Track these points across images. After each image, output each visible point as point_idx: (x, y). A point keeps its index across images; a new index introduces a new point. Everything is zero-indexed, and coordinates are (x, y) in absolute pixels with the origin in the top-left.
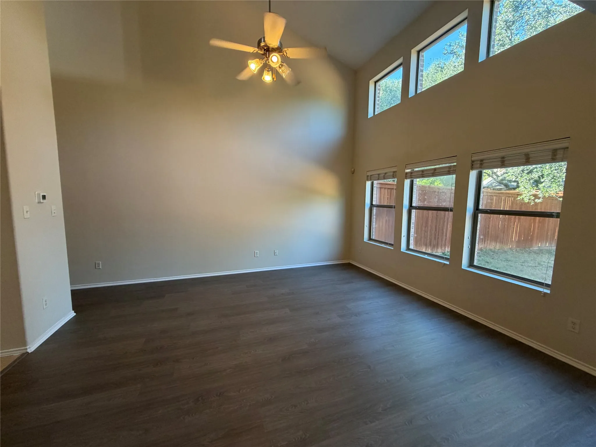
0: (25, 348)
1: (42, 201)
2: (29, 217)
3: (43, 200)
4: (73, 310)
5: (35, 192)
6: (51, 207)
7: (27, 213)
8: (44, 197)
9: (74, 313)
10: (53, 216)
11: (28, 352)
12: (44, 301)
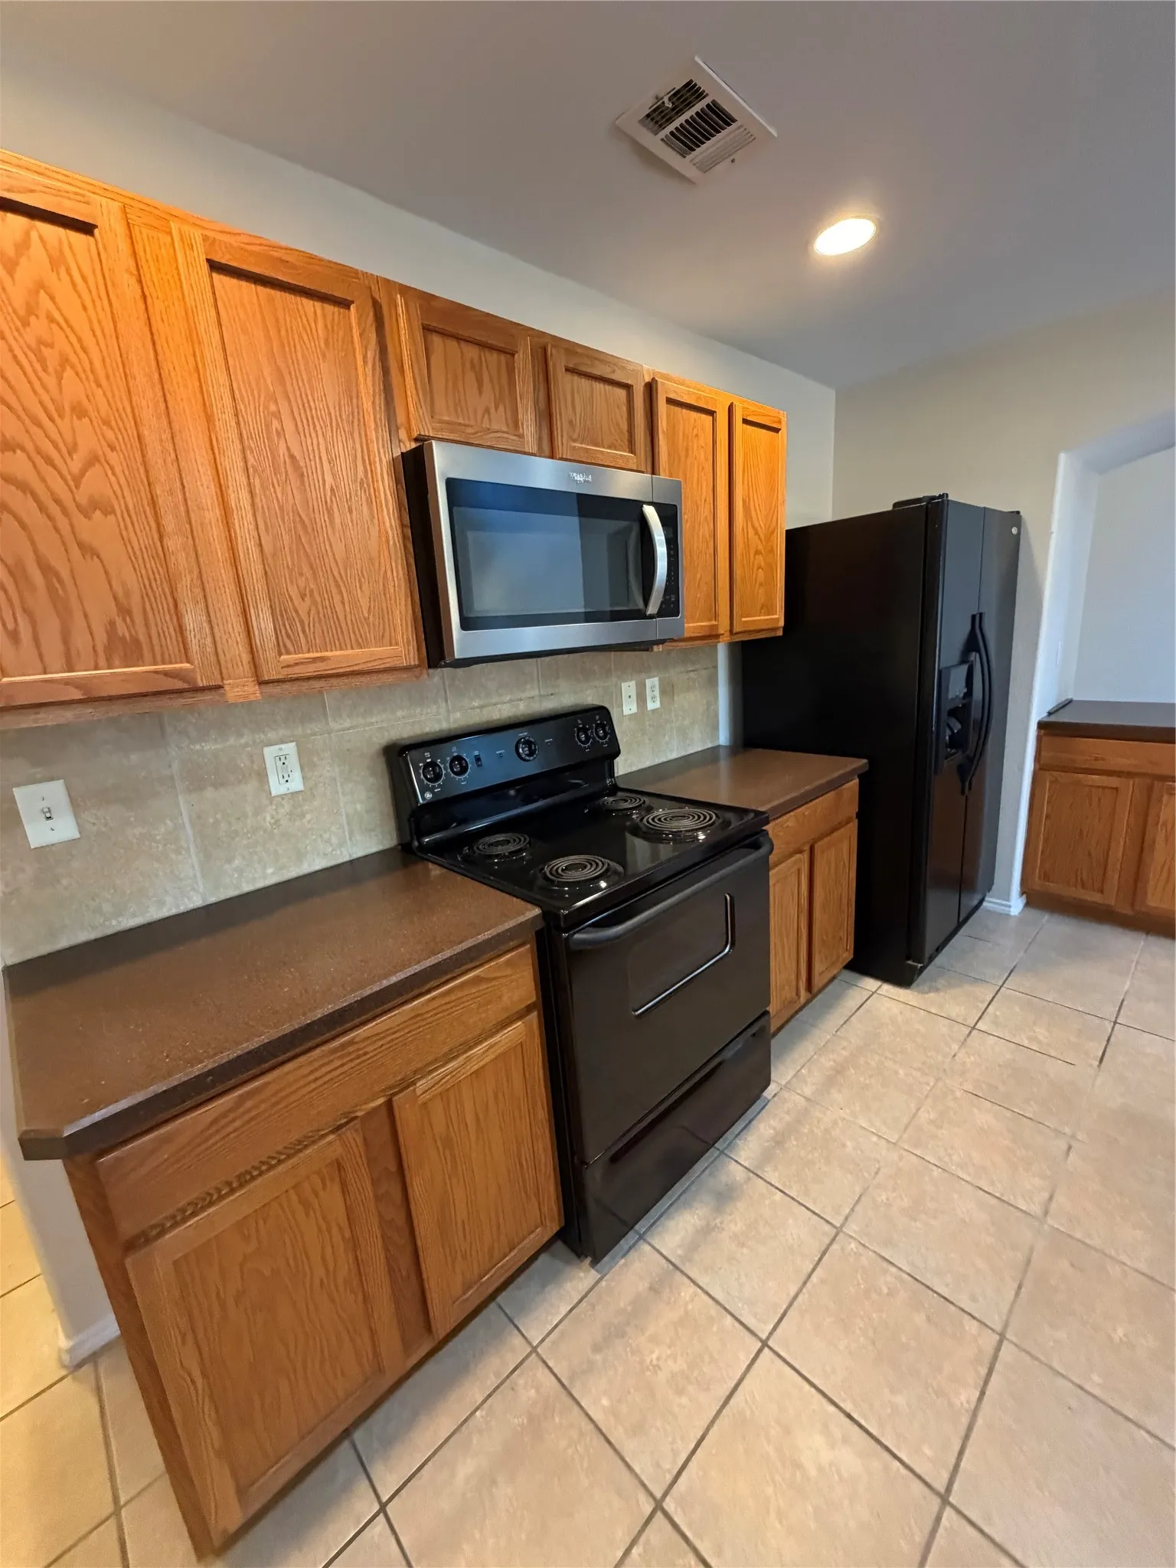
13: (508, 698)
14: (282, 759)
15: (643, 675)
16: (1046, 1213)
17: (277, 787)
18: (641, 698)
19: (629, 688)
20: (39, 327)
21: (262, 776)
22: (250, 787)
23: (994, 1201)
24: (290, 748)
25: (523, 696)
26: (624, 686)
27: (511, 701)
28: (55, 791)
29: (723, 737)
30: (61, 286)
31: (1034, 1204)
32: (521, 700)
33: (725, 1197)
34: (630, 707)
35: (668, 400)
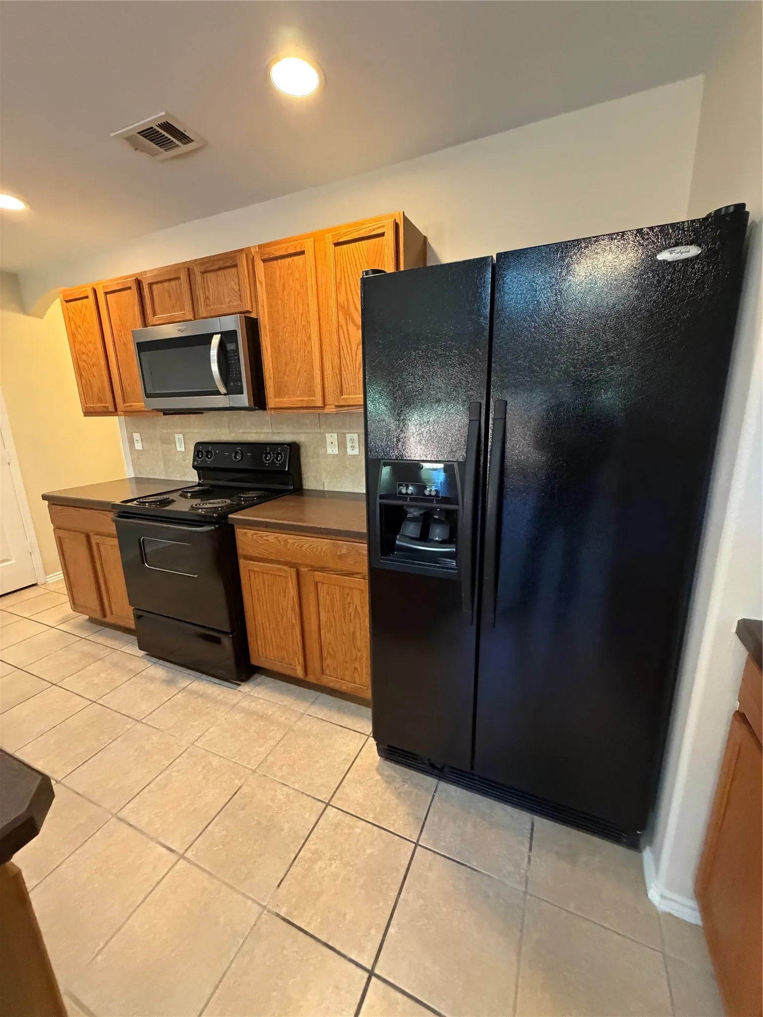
13: (255, 431)
16: (120, 819)
18: (342, 444)
19: (332, 438)
22: (173, 446)
23: (137, 790)
24: (181, 436)
25: (263, 431)
26: (328, 435)
27: (256, 433)
31: (128, 813)
32: (262, 433)
33: (170, 682)
34: (332, 450)
35: (264, 261)
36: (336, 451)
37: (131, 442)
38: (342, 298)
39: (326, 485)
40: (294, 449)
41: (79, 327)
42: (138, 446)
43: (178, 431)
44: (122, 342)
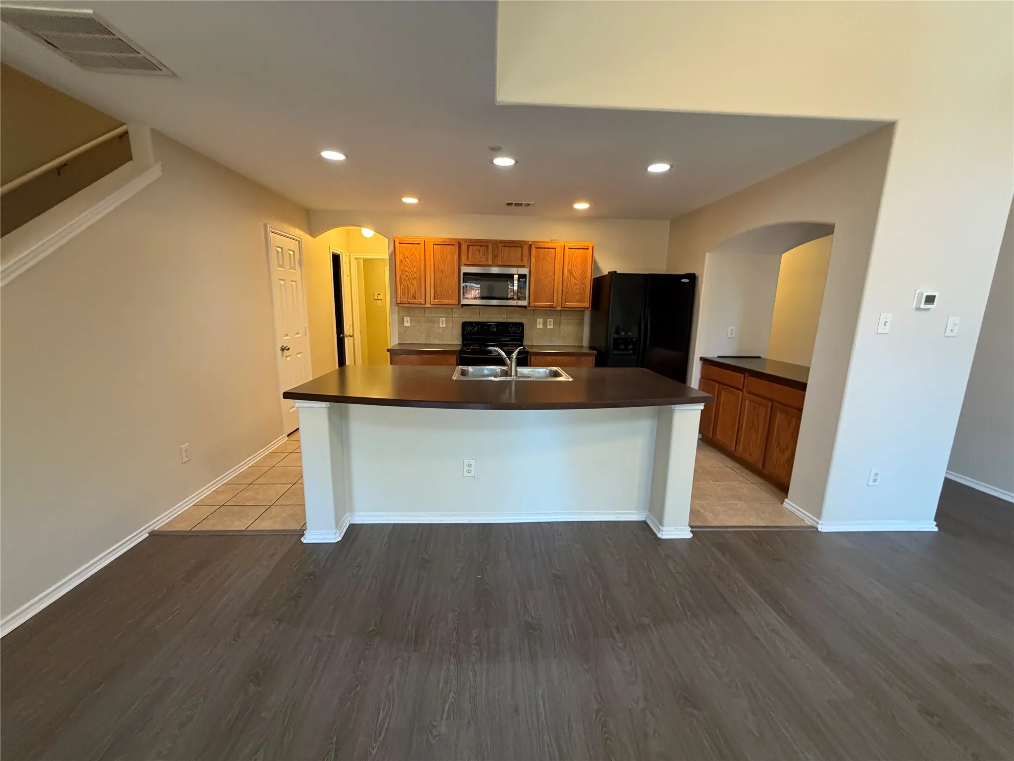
0: (817, 520)
1: (923, 306)
2: (886, 331)
3: (925, 304)
4: (935, 520)
5: (916, 291)
6: (948, 318)
7: (885, 325)
8: (930, 299)
9: (935, 526)
10: (946, 335)
11: (817, 529)
12: (873, 472)
14: (442, 320)
15: (546, 317)
17: (441, 325)
18: (545, 324)
19: (540, 321)
20: (412, 257)
21: (439, 323)
22: (436, 324)
26: (538, 320)
28: (409, 318)
29: (586, 342)
30: (416, 252)
34: (540, 326)
35: (536, 248)
36: (541, 327)
37: (401, 321)
38: (569, 268)
39: (534, 341)
40: (521, 325)
41: (407, 258)
42: (407, 324)
43: (443, 315)
44: (440, 269)
